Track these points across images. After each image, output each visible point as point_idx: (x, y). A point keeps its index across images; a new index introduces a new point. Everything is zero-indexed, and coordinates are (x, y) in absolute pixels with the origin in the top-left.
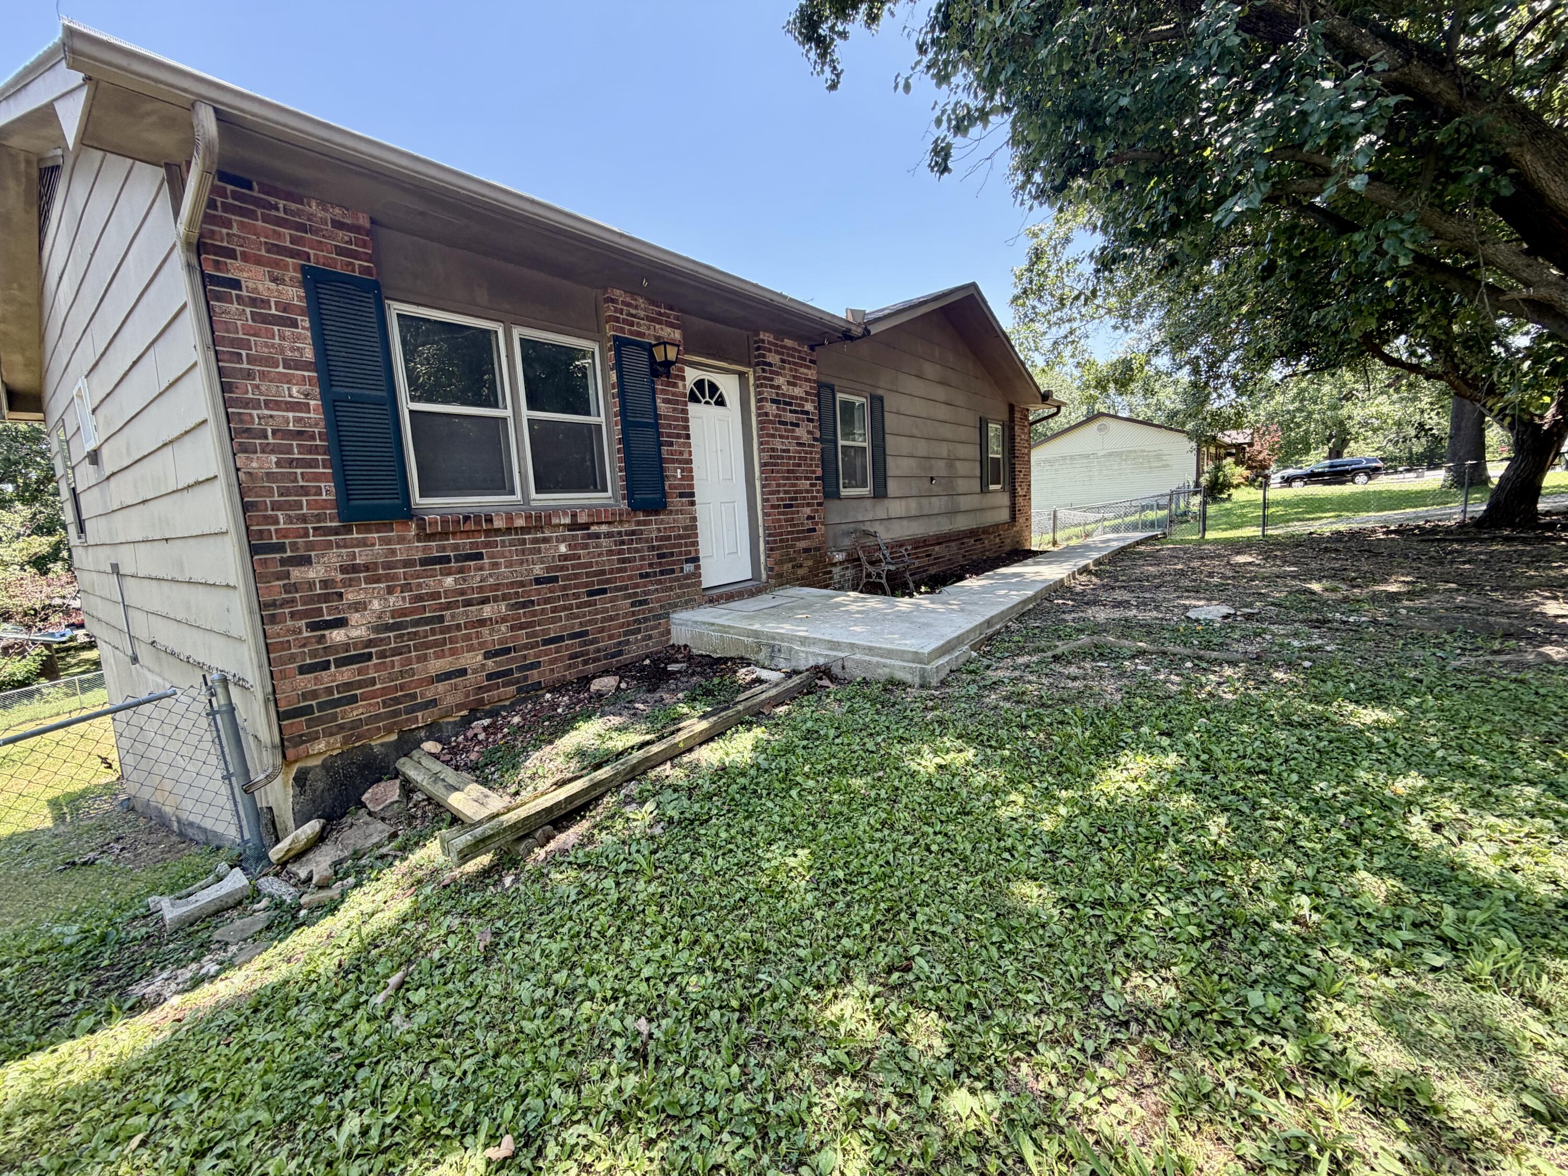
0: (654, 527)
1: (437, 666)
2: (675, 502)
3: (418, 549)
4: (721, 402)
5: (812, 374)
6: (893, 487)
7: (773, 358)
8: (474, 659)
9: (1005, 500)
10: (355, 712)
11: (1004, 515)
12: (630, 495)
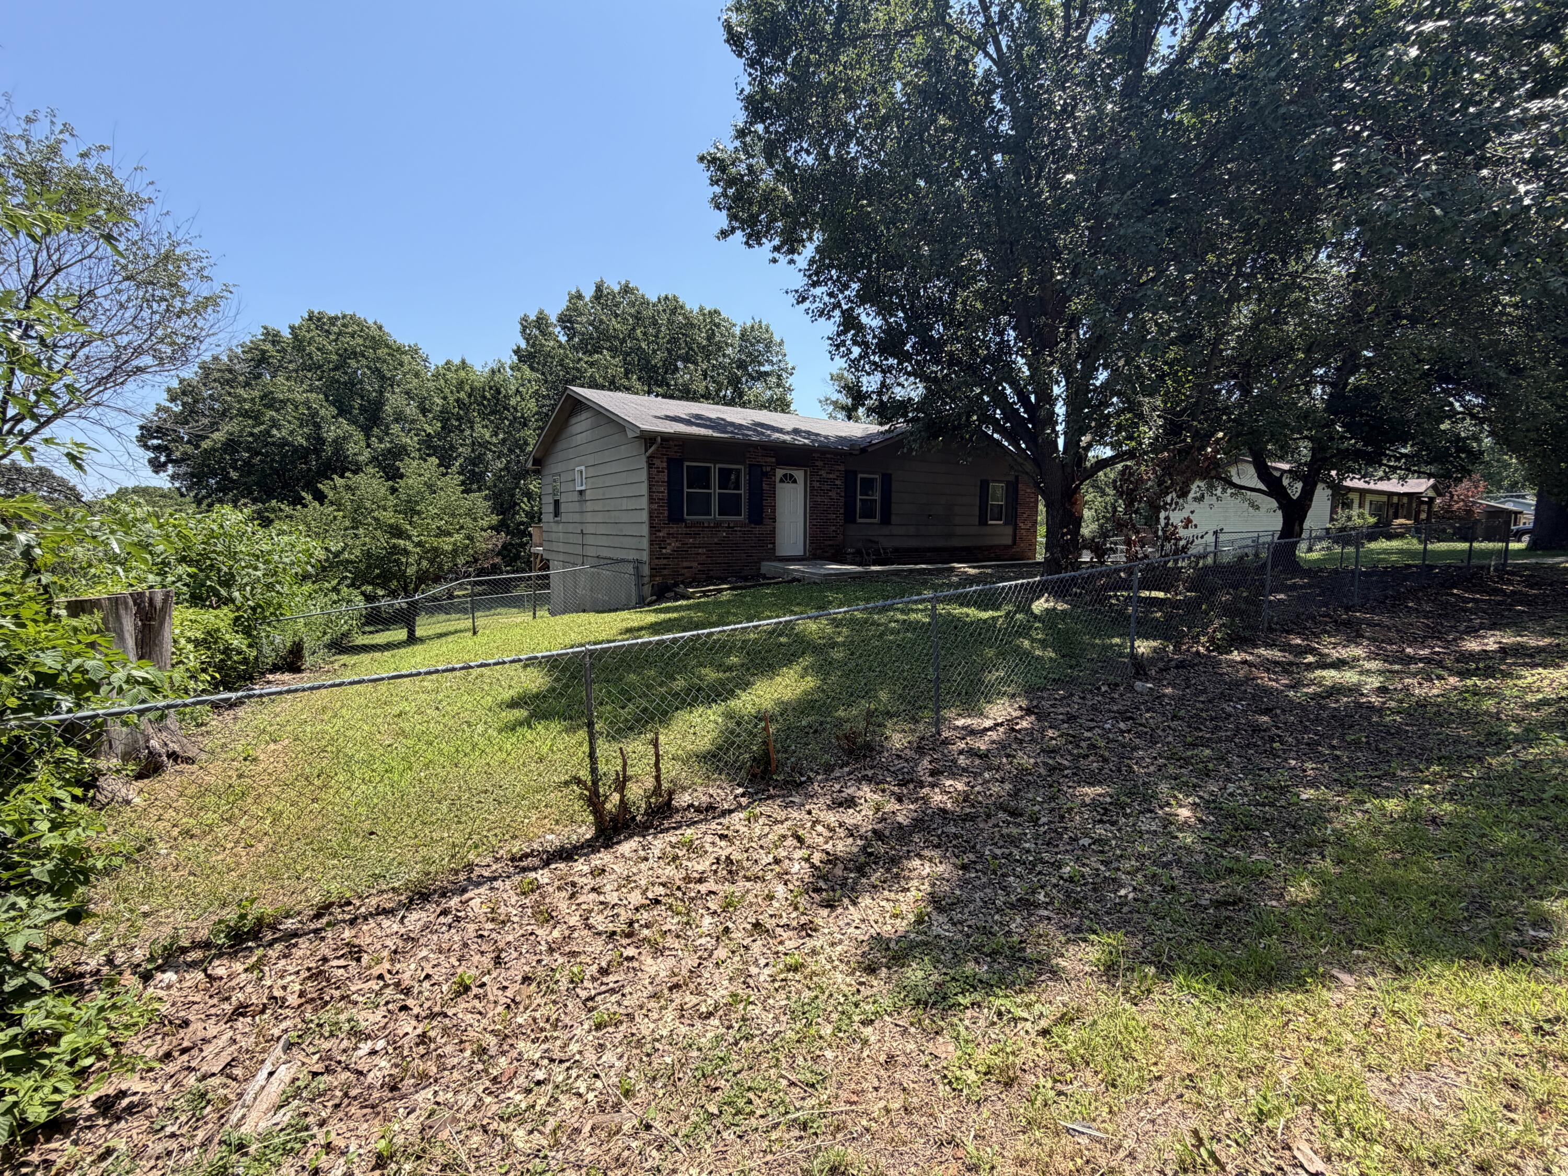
0: (757, 529)
1: (685, 564)
2: (767, 521)
3: (684, 530)
4: (795, 482)
5: (842, 468)
6: (894, 519)
7: (818, 463)
8: (695, 564)
9: (1009, 530)
10: (666, 572)
11: (1009, 541)
12: (750, 517)
